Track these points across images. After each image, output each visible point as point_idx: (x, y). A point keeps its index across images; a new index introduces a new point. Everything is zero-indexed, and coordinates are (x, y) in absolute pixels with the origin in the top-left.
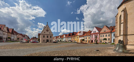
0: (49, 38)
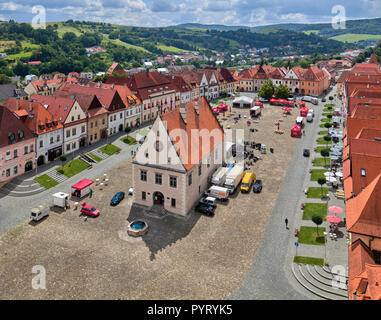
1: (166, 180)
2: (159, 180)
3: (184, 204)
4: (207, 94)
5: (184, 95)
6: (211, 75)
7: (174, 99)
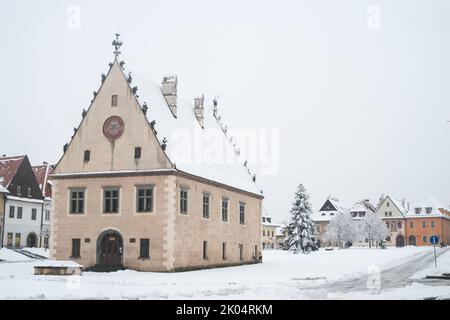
0: (128, 222)
2: (111, 204)
3: (168, 246)
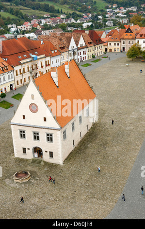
0: (44, 145)
1: (43, 136)
2: (36, 137)
3: (60, 155)
4: (76, 57)
5: (54, 59)
6: (79, 38)
7: (44, 64)
